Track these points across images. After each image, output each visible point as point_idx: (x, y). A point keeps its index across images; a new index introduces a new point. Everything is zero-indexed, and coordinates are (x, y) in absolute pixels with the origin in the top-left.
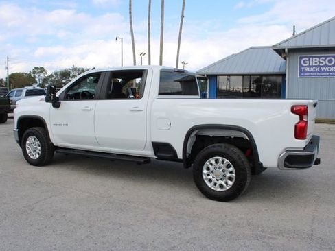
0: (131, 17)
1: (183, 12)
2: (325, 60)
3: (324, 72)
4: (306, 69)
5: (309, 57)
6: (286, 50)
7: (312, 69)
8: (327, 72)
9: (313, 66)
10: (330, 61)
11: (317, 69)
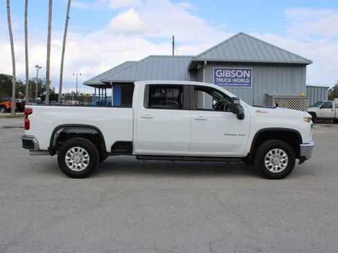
0: (9, 12)
1: (68, 13)
2: (235, 73)
3: (235, 83)
4: (220, 80)
5: (222, 69)
6: (205, 62)
7: (225, 80)
8: (237, 83)
9: (225, 78)
10: (239, 74)
11: (229, 80)
